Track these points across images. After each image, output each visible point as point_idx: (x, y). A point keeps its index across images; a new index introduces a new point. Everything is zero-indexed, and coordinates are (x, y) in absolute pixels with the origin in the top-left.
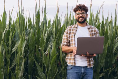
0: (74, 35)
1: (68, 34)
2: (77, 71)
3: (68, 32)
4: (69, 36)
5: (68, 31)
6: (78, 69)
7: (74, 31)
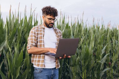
0: (42, 36)
1: (36, 35)
2: (47, 73)
3: (36, 33)
4: (37, 37)
5: (36, 31)
6: (48, 72)
7: (42, 32)
